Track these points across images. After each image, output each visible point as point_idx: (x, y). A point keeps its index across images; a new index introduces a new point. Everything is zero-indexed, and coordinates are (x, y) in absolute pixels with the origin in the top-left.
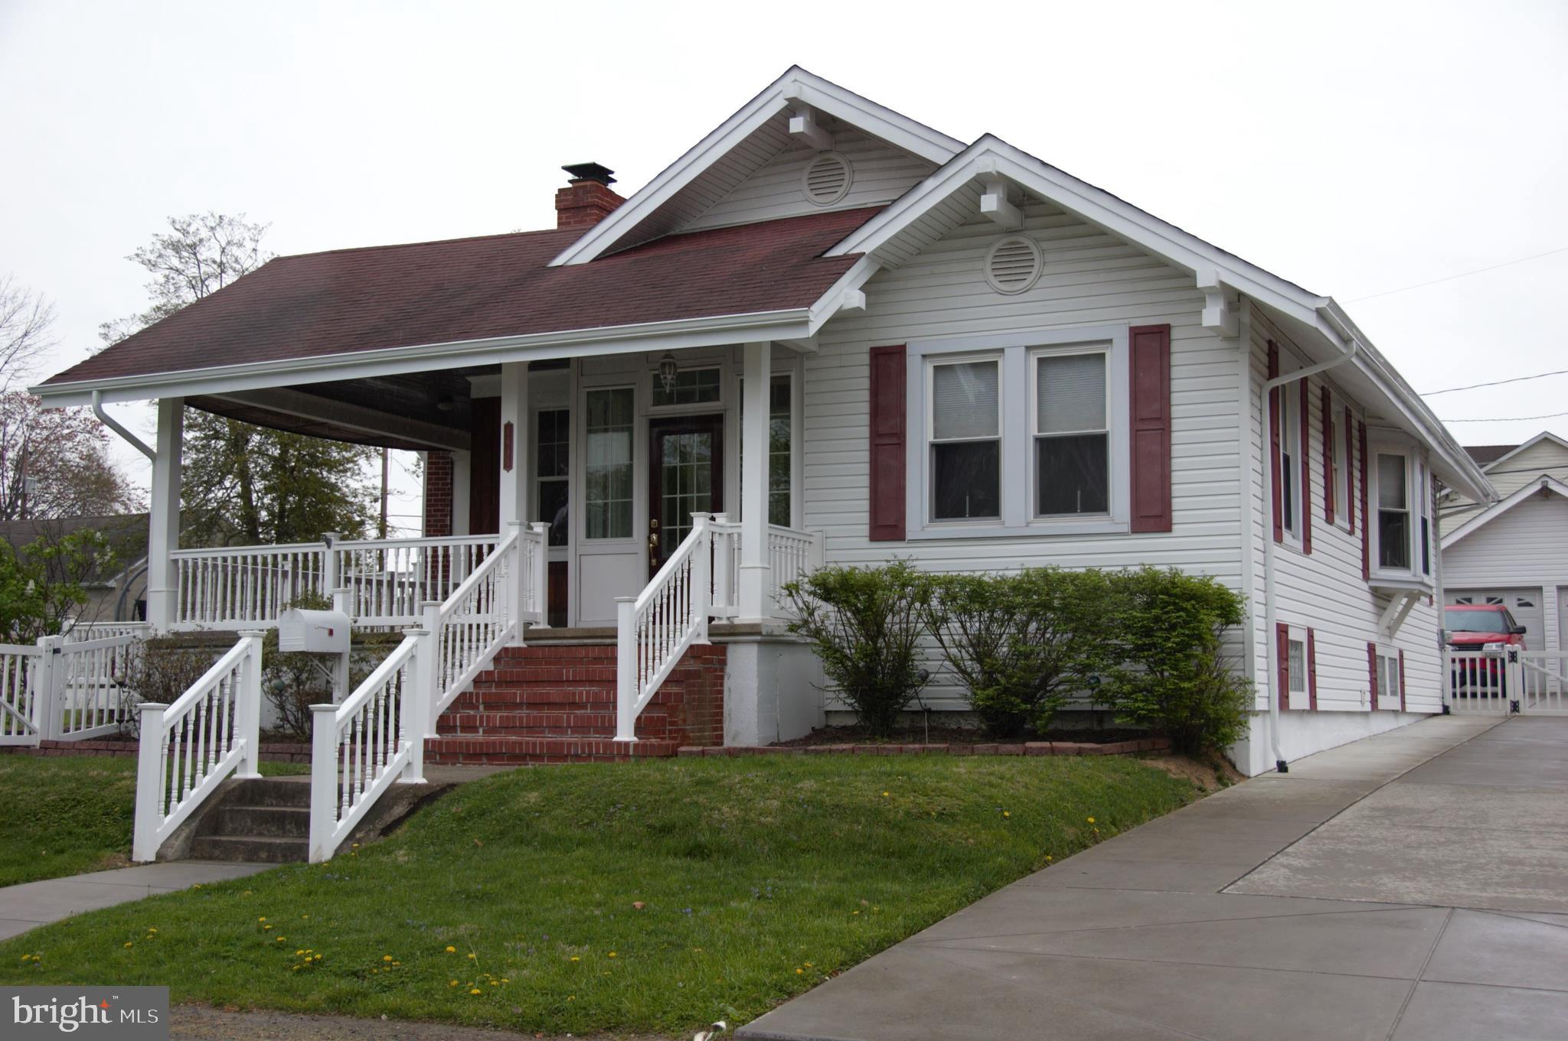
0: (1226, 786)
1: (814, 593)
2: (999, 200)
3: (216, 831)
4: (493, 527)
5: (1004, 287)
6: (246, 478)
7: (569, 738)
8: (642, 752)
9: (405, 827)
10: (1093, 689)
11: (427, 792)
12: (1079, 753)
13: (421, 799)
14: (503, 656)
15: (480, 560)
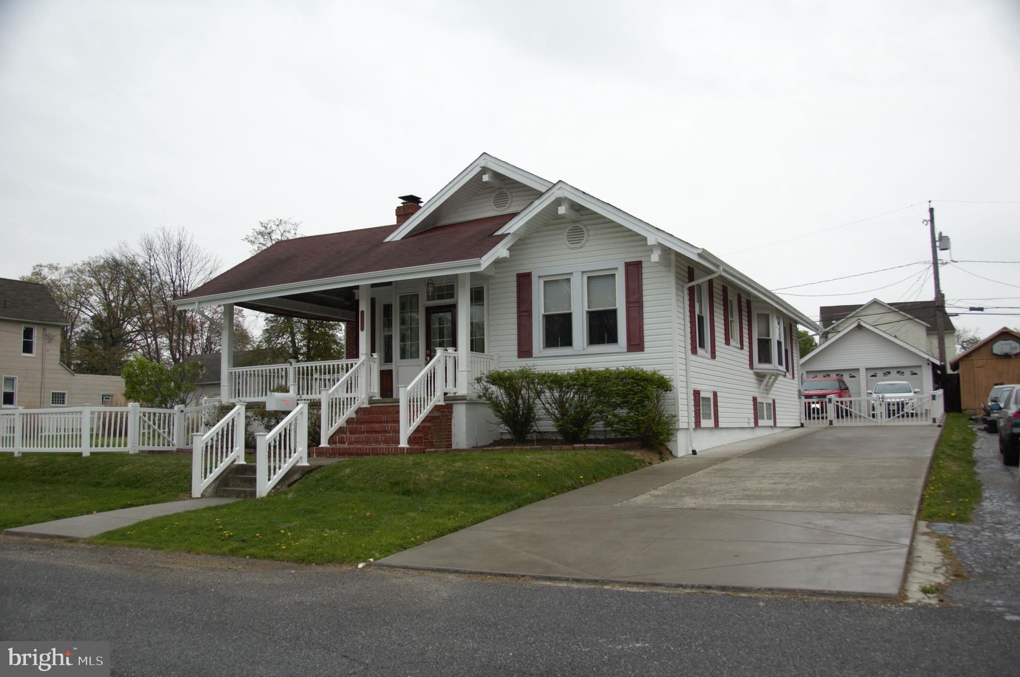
0: (663, 461)
1: (488, 382)
2: (566, 208)
3: (227, 485)
4: (357, 356)
5: (572, 246)
6: (293, 335)
7: (382, 446)
8: (410, 452)
9: (297, 484)
10: (605, 421)
11: (310, 469)
12: (597, 448)
13: (306, 472)
14: (359, 411)
15: (347, 371)
